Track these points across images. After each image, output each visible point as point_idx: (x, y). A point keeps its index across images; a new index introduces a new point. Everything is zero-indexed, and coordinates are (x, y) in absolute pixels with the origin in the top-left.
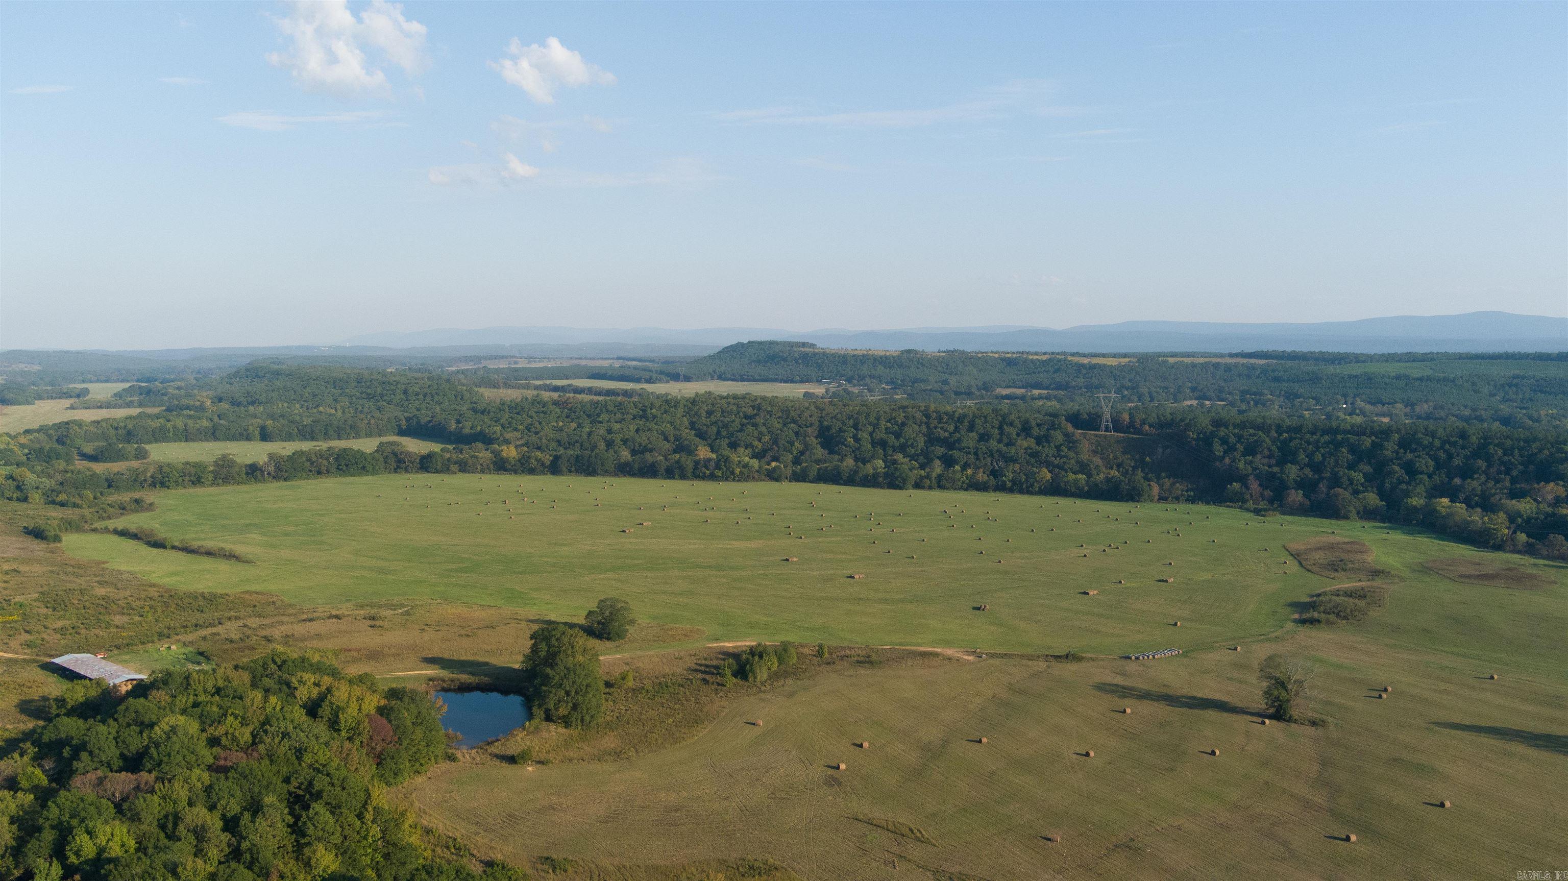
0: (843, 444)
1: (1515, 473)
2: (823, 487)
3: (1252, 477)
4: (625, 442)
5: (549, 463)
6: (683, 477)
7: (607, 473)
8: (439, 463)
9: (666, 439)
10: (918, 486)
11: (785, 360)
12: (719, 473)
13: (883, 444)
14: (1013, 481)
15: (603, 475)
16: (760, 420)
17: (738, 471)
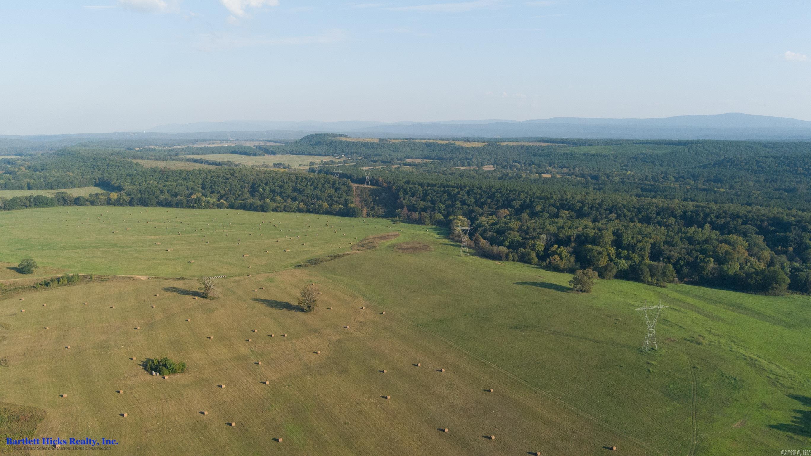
0: (257, 191)
1: (499, 205)
2: (239, 211)
3: (406, 206)
4: (168, 191)
5: (129, 201)
6: (182, 207)
7: (152, 205)
8: (82, 201)
9: (188, 190)
10: (275, 210)
11: (322, 144)
12: (196, 205)
13: (273, 191)
14: (313, 208)
15: (151, 206)
16: (230, 180)
17: (203, 204)
